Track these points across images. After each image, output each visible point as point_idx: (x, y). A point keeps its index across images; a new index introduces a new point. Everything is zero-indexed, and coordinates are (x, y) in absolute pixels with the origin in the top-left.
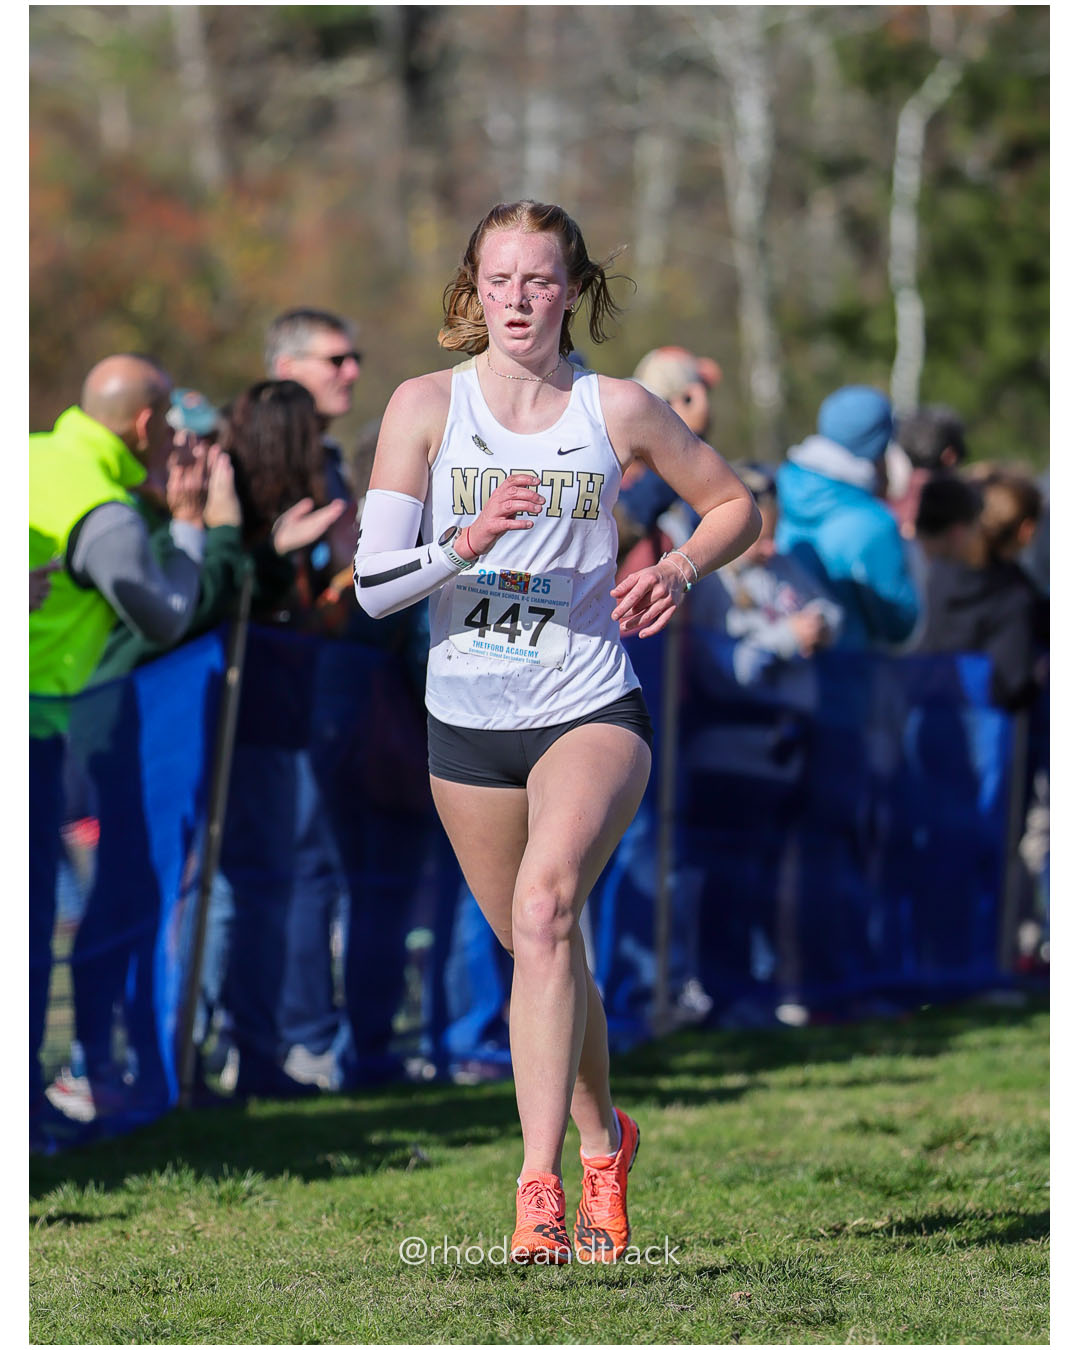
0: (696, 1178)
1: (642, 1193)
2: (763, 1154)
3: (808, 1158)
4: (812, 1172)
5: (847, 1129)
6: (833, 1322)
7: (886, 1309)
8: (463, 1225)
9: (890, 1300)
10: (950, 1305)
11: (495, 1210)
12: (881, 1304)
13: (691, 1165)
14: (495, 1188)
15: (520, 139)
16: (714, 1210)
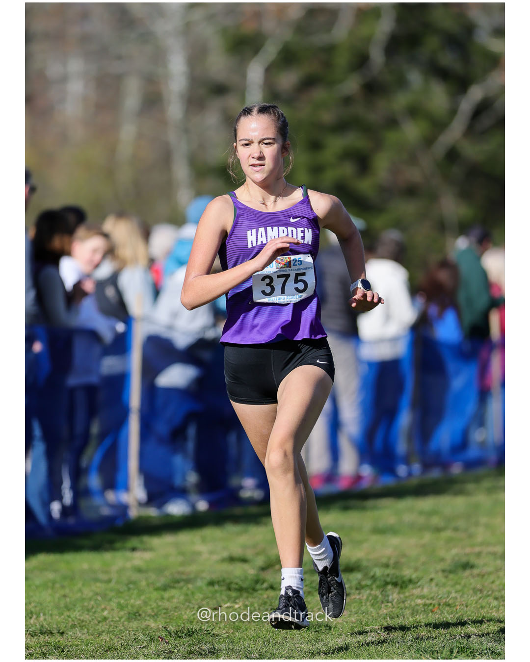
0: (148, 585)
1: (121, 593)
2: (183, 573)
3: (204, 575)
4: (205, 582)
5: (223, 560)
6: (214, 653)
7: (239, 647)
8: (33, 610)
9: (241, 643)
10: (270, 645)
11: (49, 602)
12: (237, 645)
13: (147, 579)
14: (50, 591)
15: (64, 79)
16: (157, 601)
